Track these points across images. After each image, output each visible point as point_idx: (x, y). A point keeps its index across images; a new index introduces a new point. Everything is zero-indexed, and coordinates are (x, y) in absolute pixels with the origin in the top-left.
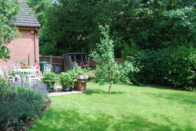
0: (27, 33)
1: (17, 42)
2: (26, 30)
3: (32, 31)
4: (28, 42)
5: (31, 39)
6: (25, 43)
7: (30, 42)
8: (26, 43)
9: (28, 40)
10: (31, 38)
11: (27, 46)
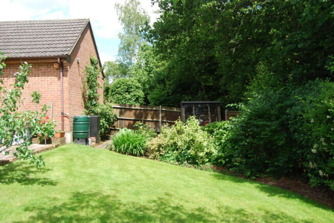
0: (50, 68)
1: (35, 83)
2: (48, 63)
3: (55, 64)
4: (51, 83)
5: (56, 78)
6: (46, 85)
7: (55, 82)
8: (48, 85)
9: (51, 79)
10: (56, 76)
11: (48, 89)
